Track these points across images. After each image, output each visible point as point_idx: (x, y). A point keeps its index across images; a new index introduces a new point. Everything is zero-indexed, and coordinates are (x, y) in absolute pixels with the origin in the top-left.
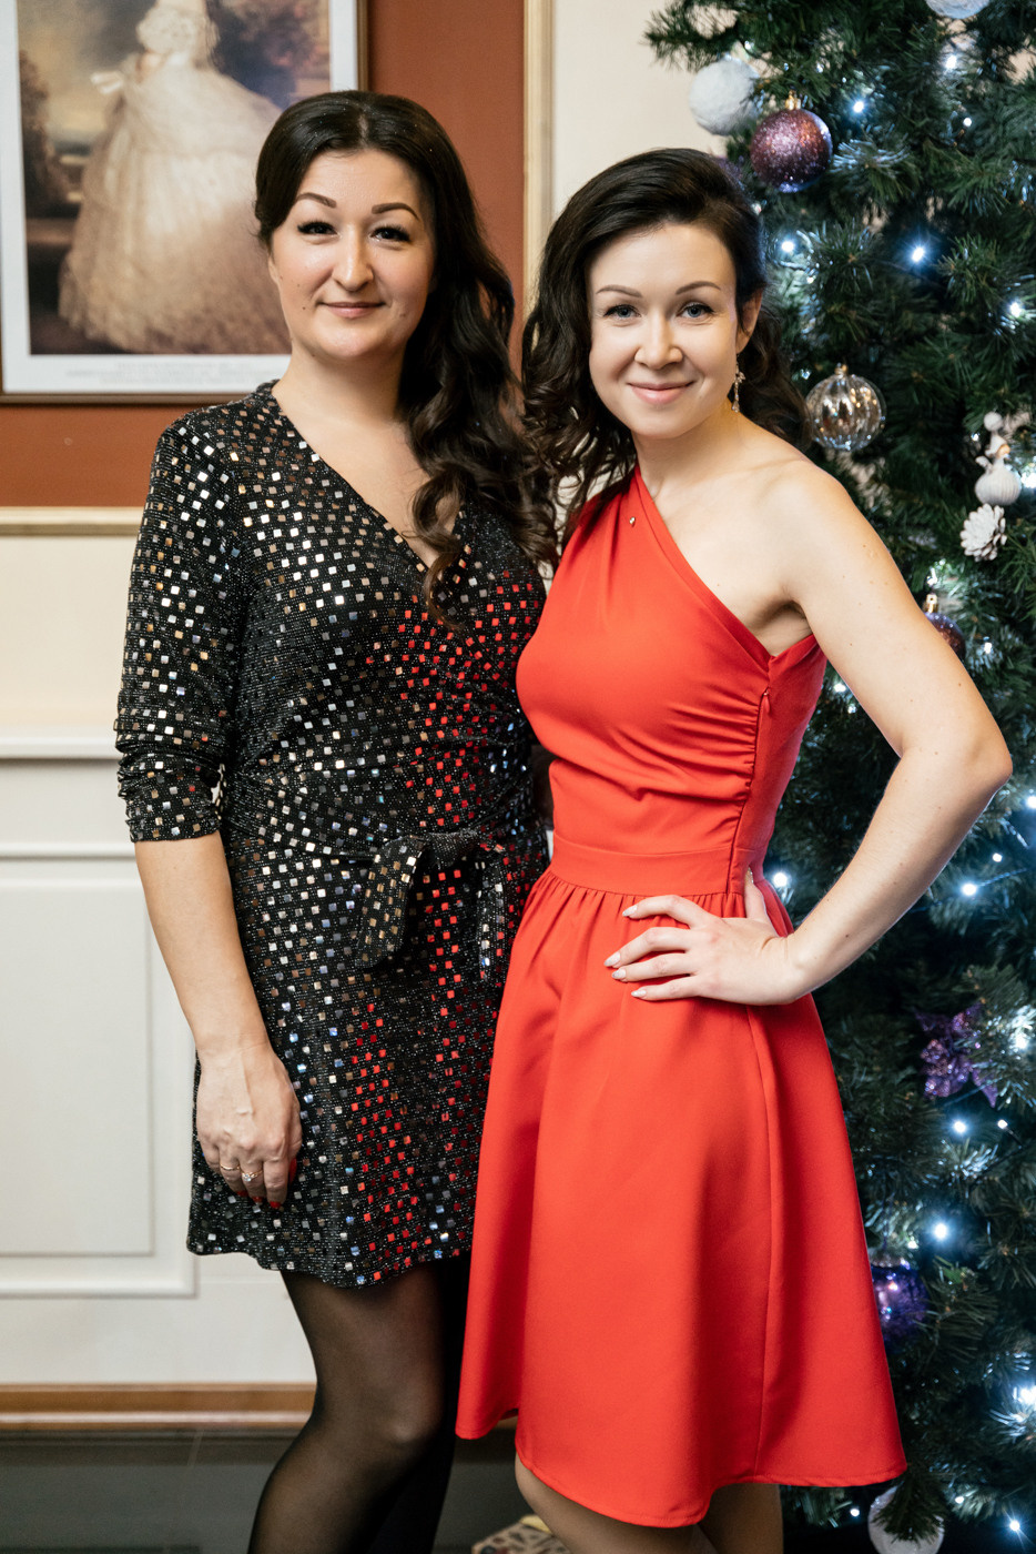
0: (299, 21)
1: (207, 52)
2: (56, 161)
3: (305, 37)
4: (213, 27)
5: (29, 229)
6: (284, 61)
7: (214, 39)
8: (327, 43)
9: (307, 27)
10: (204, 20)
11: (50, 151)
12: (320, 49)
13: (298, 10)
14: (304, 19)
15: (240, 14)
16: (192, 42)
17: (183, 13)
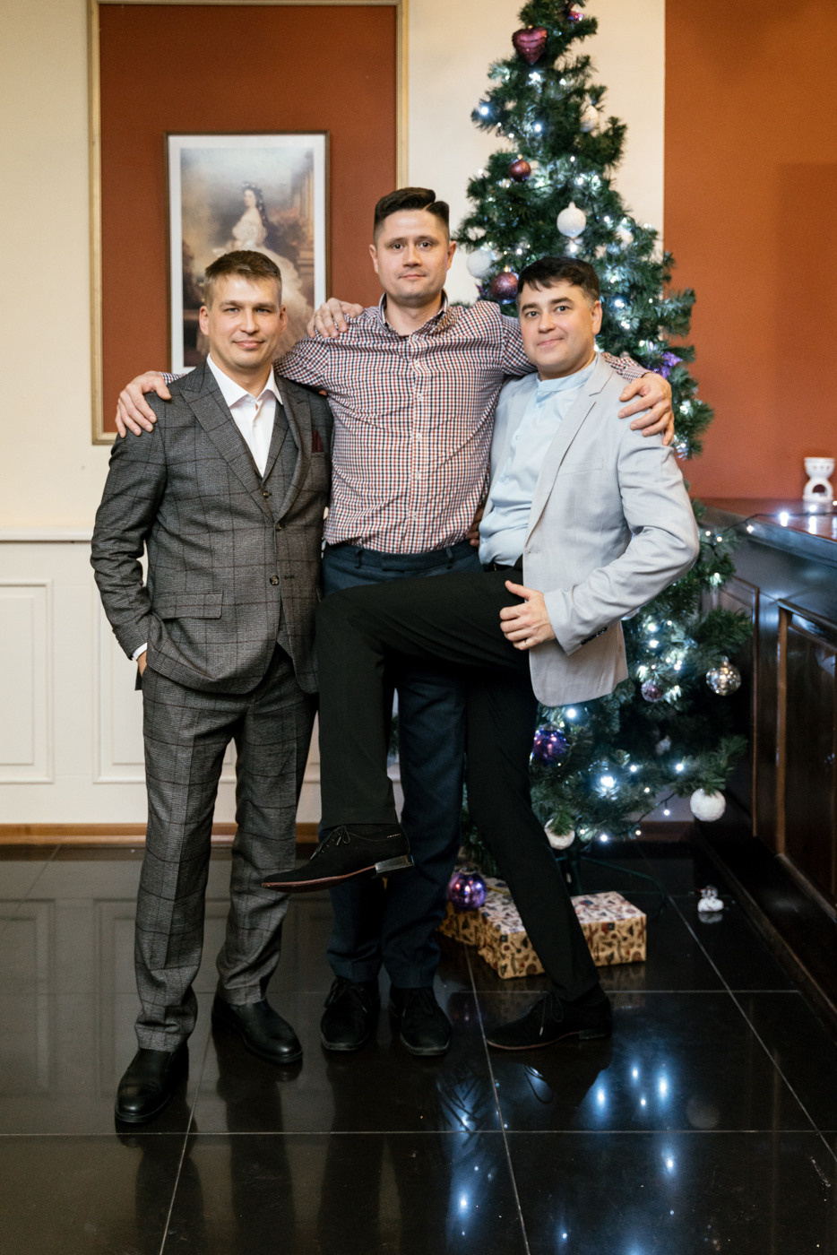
0: (301, 227)
1: (262, 240)
2: (197, 285)
3: (303, 234)
4: (265, 230)
5: (184, 314)
6: (294, 243)
7: (265, 235)
8: (313, 236)
9: (304, 229)
10: (261, 227)
11: (194, 281)
12: (310, 238)
13: (301, 222)
14: (304, 225)
15: (276, 224)
16: (256, 236)
17: (252, 224)
